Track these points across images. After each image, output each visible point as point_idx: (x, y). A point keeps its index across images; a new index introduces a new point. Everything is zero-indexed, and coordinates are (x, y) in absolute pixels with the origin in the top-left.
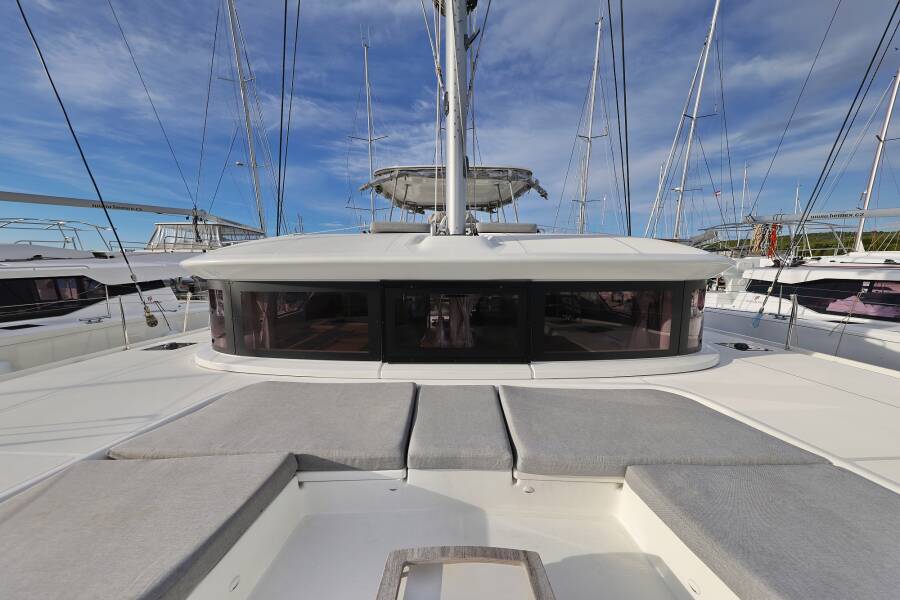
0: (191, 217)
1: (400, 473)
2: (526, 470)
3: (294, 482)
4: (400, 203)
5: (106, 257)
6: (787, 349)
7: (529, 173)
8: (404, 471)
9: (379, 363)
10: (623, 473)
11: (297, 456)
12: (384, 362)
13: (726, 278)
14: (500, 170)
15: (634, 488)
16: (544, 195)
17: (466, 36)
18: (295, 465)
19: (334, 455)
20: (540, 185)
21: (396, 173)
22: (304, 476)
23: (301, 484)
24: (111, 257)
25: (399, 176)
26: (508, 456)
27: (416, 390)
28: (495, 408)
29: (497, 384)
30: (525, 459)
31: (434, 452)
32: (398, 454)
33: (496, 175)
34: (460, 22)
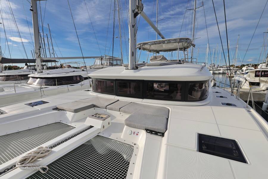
1: (106, 110)
5: (84, 71)
11: (94, 105)
19: (98, 105)
22: (95, 108)
26: (119, 109)
27: (118, 101)
29: (133, 102)
32: (105, 107)
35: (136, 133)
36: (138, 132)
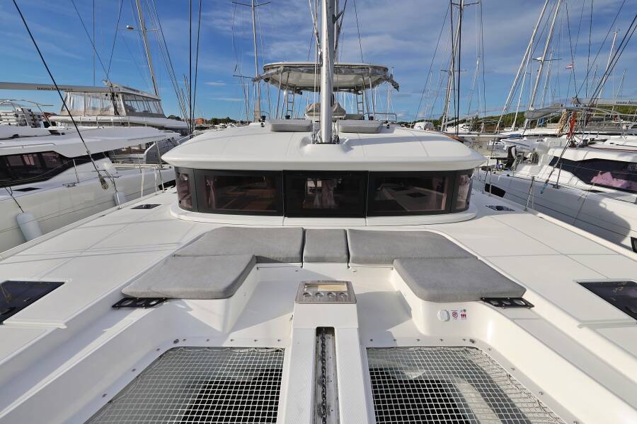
0: (109, 94)
1: (300, 264)
2: (353, 262)
3: (255, 267)
4: (283, 87)
5: (59, 134)
6: (526, 210)
7: (386, 69)
8: (301, 263)
9: (282, 217)
10: (392, 263)
11: (257, 257)
12: (285, 216)
13: (539, 154)
14: (362, 68)
15: (396, 269)
16: (396, 87)
17: (334, 16)
18: (255, 260)
19: (271, 256)
20: (394, 79)
21: (282, 68)
22: (259, 265)
23: (258, 268)
24: (63, 134)
25: (284, 71)
26: (346, 256)
27: (304, 232)
28: (344, 240)
29: (346, 228)
30: (353, 258)
31: (314, 255)
32: (299, 256)
33: (360, 71)
34: (330, 8)
35: (459, 314)
36: (465, 311)
